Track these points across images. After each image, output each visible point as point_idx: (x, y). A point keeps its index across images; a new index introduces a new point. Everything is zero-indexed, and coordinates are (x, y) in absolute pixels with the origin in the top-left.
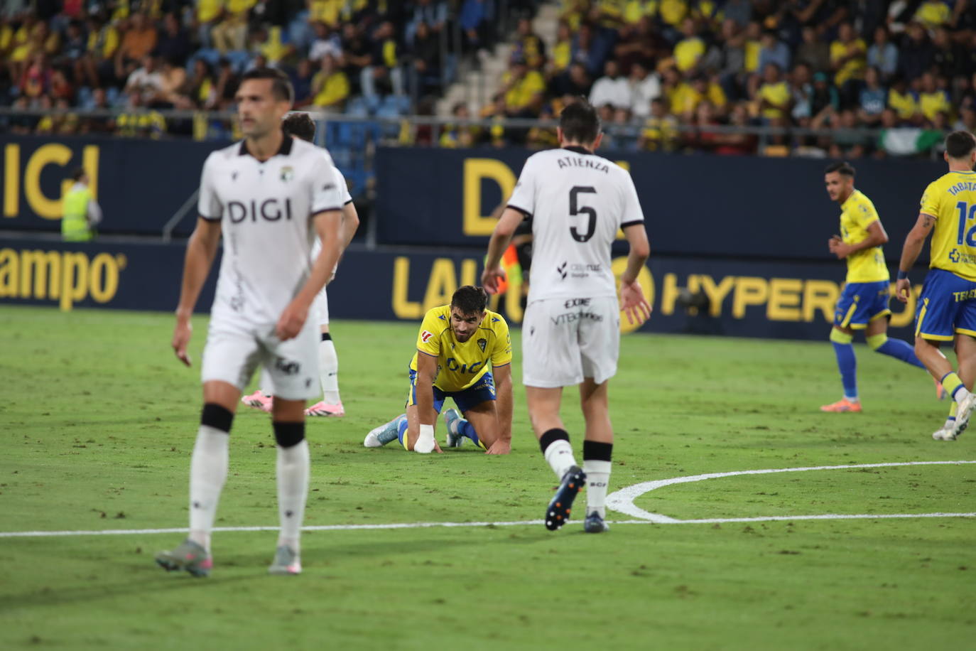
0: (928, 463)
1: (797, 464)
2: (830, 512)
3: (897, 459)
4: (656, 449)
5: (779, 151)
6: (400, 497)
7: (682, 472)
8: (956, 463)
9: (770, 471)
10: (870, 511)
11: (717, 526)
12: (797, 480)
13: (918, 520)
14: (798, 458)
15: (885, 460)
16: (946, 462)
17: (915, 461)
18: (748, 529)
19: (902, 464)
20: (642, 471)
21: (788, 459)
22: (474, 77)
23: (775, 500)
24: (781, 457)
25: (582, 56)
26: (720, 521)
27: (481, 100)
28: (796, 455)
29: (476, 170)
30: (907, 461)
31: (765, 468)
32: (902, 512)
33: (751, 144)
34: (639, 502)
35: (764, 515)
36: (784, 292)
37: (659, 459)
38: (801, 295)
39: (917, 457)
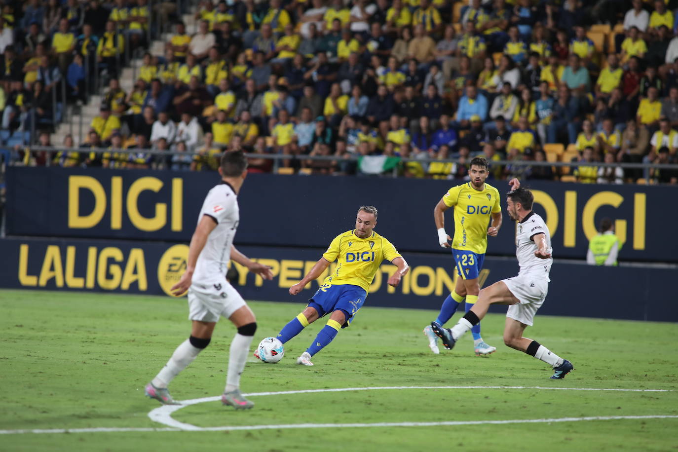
0: (379, 388)
1: (288, 389)
2: (308, 422)
3: (359, 385)
4: (190, 378)
5: (288, 171)
6: (4, 412)
7: (207, 394)
8: (399, 388)
9: (268, 393)
10: (336, 422)
11: (227, 433)
12: (287, 400)
13: (368, 428)
14: (288, 384)
15: (350, 386)
16: (392, 388)
17: (371, 387)
18: (249, 434)
19: (361, 389)
20: (178, 394)
21: (282, 385)
22: (76, 119)
23: (270, 414)
24: (277, 384)
25: (152, 102)
26: (230, 428)
27: (80, 134)
28: (287, 383)
29: (76, 183)
30: (365, 387)
31: (265, 391)
32: (358, 422)
33: (268, 166)
34: (174, 416)
35: (261, 424)
36: (290, 269)
37: (191, 385)
38: (302, 270)
39: (372, 384)
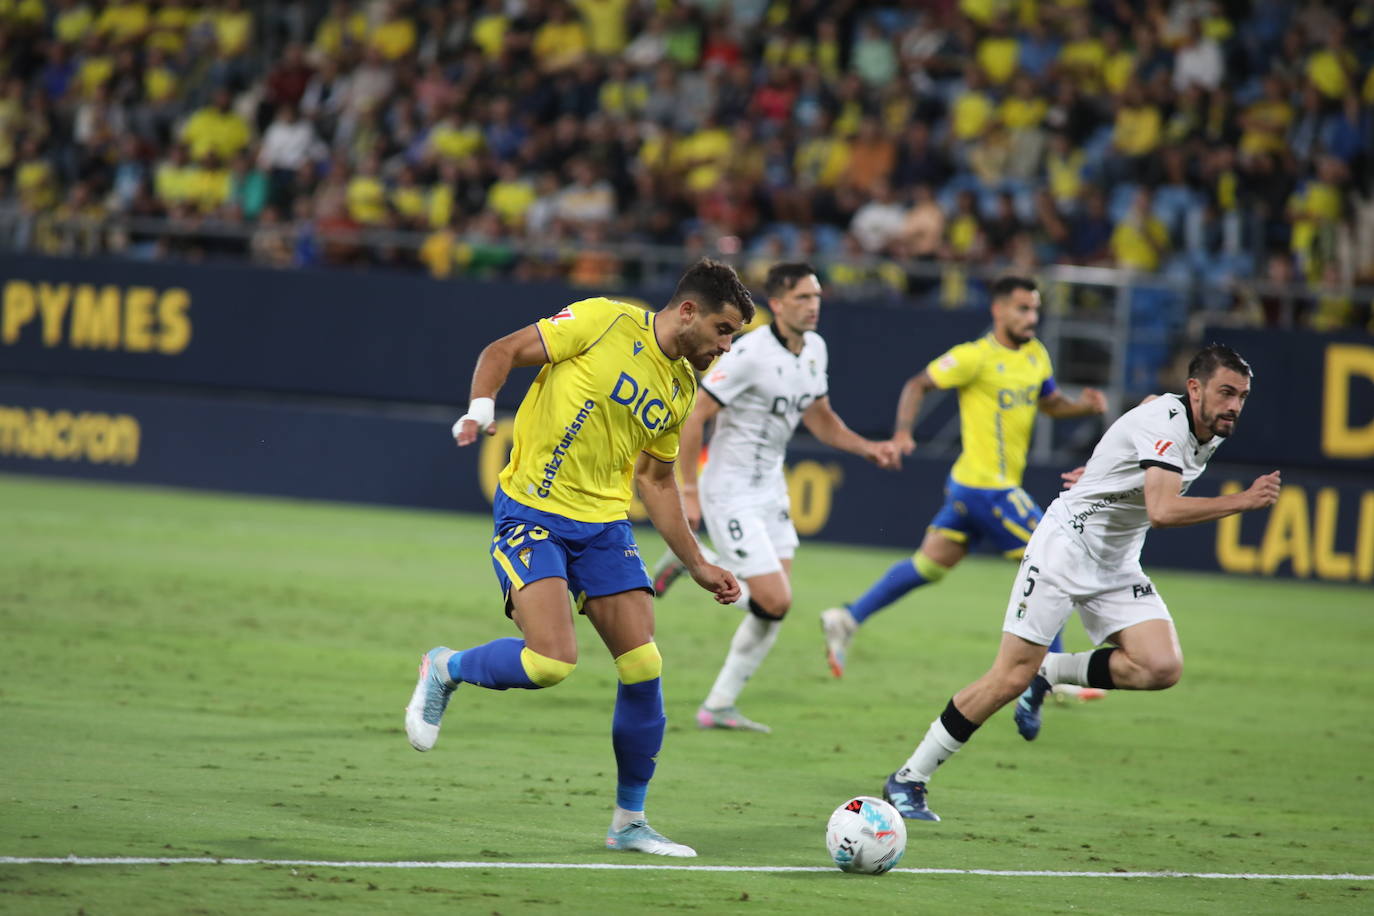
6: (1150, 832)
29: (1343, 362)
